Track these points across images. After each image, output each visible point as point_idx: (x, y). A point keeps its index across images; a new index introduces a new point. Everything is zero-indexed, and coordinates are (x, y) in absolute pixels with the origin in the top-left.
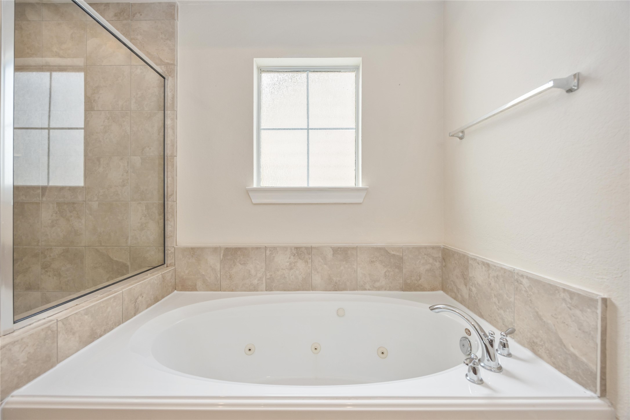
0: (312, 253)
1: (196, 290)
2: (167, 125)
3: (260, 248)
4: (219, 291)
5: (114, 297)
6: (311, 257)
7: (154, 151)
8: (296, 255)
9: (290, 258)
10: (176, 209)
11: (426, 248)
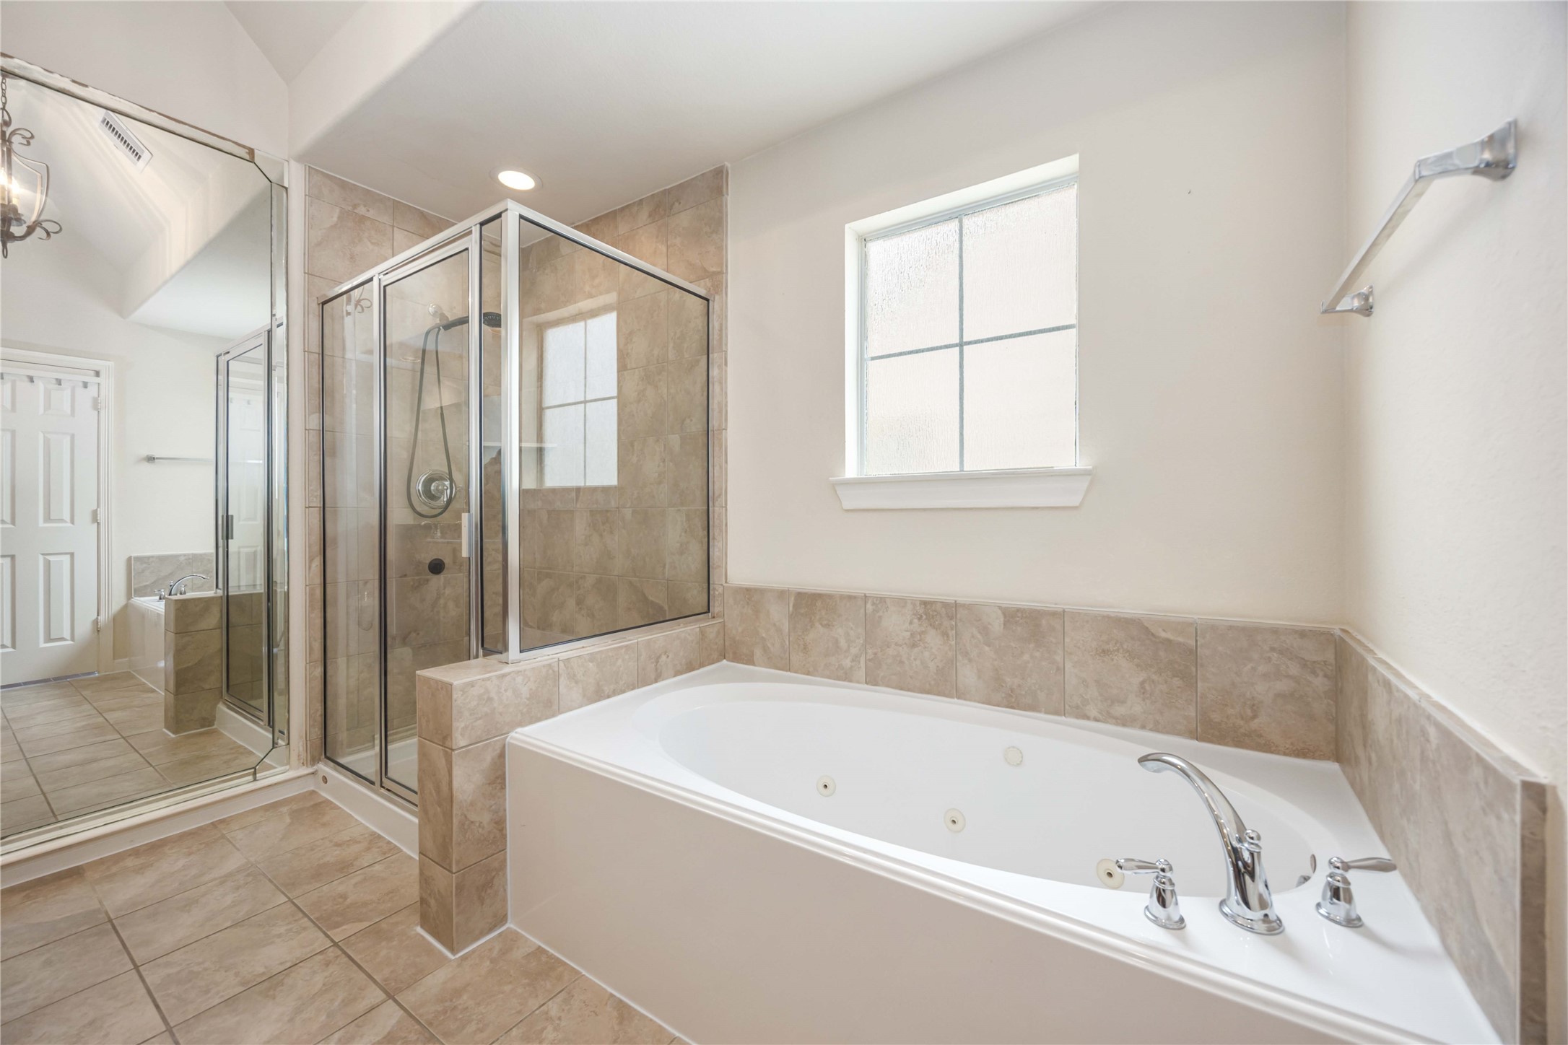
0: (958, 616)
1: (753, 664)
2: (713, 378)
3: (855, 597)
4: (787, 671)
5: (626, 646)
6: (956, 623)
7: (695, 426)
8: (924, 617)
9: (911, 623)
10: (726, 519)
11: (1275, 631)
